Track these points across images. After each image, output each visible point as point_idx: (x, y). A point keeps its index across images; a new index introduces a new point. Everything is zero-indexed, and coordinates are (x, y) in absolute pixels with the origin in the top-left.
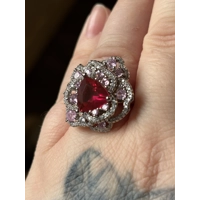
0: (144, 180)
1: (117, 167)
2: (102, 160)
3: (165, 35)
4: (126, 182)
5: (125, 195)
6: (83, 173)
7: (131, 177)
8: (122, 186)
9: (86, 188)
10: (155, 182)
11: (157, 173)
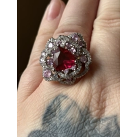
0: (97, 111)
1: (79, 103)
2: (69, 100)
3: (109, 19)
4: (85, 112)
5: (84, 121)
6: (55, 111)
7: (88, 109)
8: (82, 116)
9: (58, 119)
10: (104, 113)
11: (105, 107)
